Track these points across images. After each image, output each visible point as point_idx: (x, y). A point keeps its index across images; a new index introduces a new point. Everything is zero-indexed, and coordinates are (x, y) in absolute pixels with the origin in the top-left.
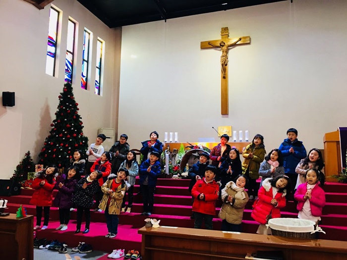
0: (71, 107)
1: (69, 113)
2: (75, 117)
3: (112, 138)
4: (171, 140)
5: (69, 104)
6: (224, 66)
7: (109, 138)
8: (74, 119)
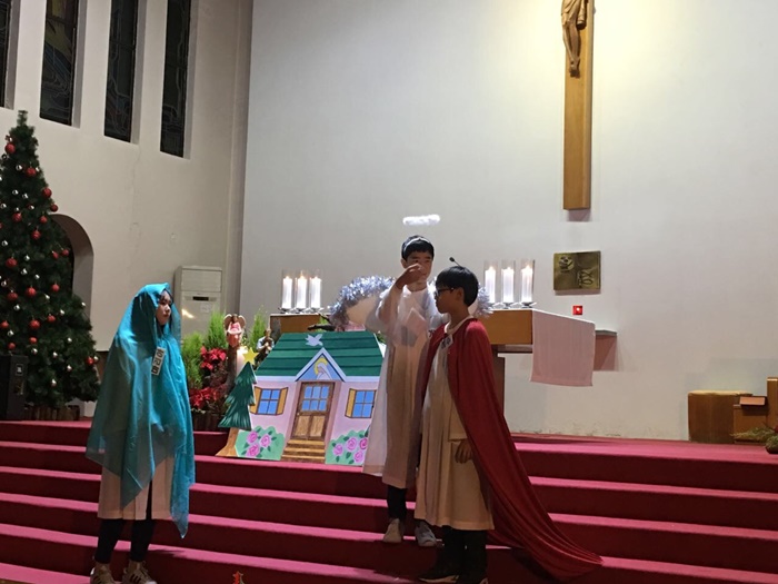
0: (26, 204)
1: (20, 222)
2: (37, 234)
3: (214, 300)
4: (301, 304)
5: (21, 193)
6: (574, 29)
7: (206, 299)
8: (34, 242)
